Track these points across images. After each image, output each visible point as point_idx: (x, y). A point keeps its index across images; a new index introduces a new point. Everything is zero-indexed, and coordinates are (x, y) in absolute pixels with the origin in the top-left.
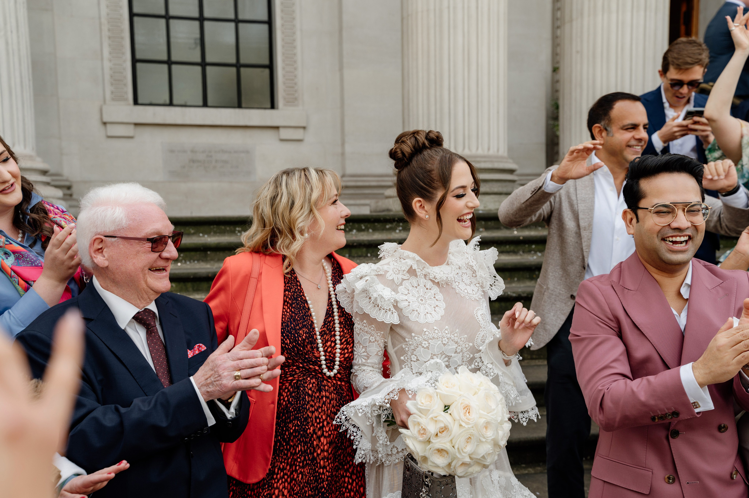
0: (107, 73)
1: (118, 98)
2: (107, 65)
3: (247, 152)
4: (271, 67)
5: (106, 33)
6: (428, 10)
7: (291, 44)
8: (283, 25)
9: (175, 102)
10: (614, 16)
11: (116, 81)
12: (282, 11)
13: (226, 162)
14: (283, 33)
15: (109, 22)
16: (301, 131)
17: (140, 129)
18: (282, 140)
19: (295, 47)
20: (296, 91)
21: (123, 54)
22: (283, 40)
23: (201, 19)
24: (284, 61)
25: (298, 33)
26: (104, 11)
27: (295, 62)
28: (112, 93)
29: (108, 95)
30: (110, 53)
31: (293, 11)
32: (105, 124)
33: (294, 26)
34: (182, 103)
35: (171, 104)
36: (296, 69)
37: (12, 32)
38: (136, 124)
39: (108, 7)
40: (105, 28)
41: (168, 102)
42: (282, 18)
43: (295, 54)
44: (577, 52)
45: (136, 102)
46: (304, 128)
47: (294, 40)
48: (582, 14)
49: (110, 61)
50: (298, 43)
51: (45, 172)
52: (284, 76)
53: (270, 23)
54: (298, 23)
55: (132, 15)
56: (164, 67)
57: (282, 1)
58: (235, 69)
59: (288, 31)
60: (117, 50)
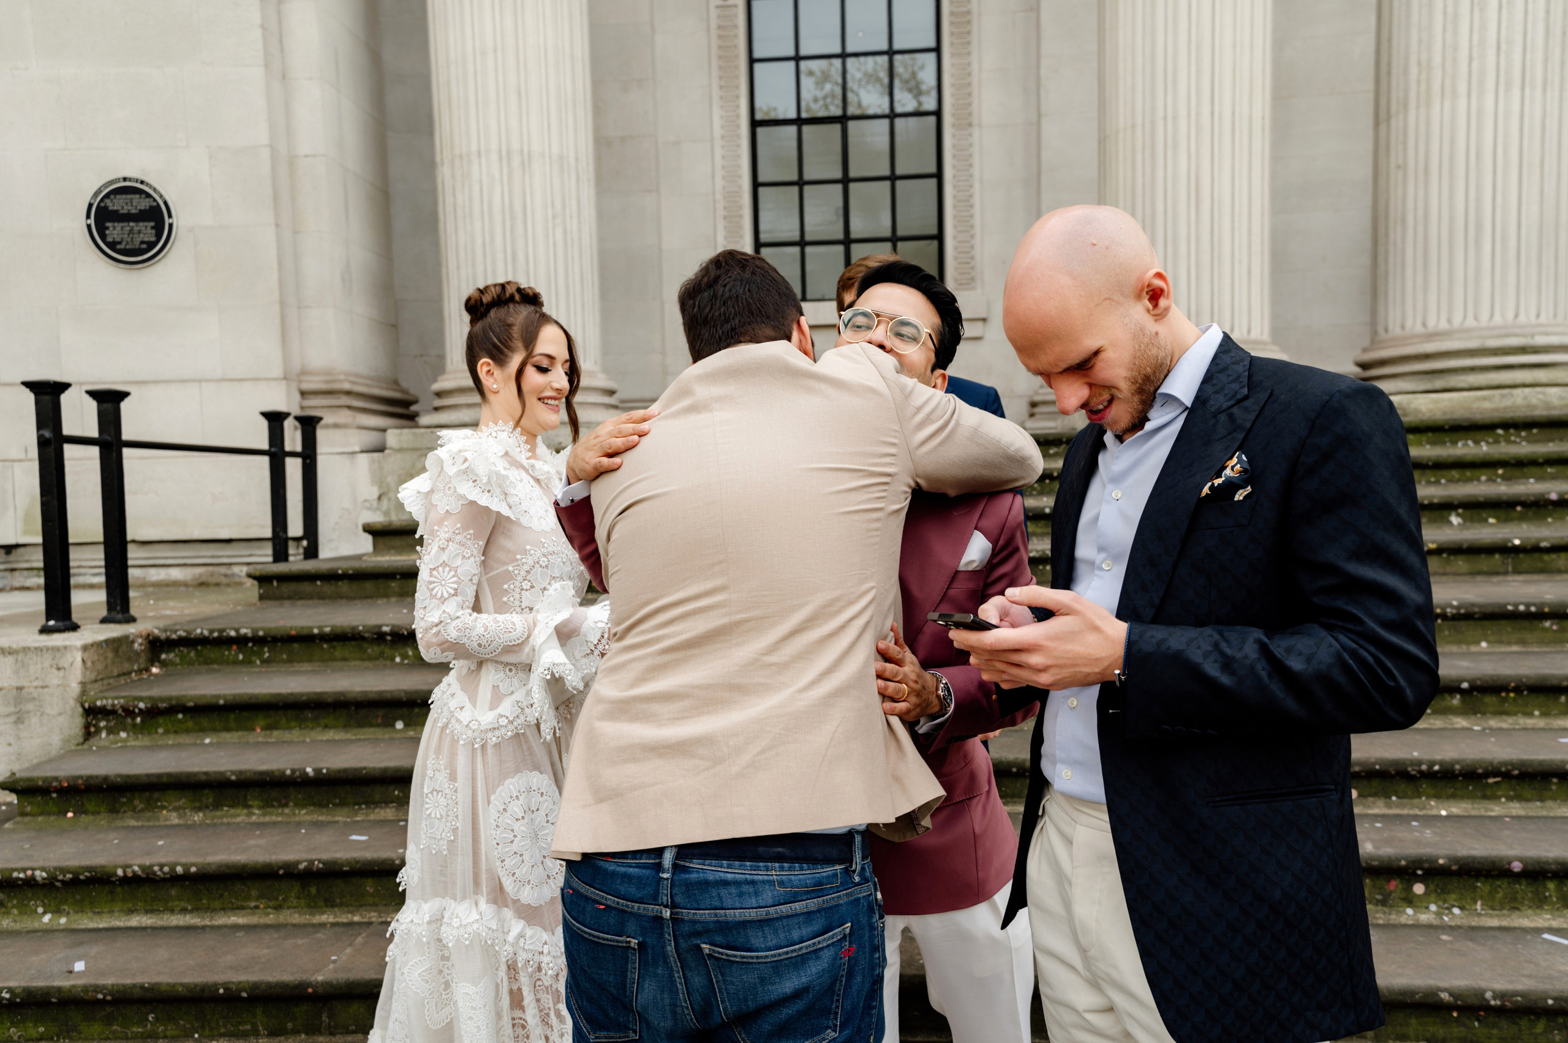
4: (939, 237)
5: (721, 212)
6: (1133, 126)
7: (966, 202)
8: (954, 177)
10: (1462, 103)
12: (954, 156)
14: (955, 187)
15: (725, 198)
16: (980, 324)
19: (972, 206)
20: (972, 268)
21: (741, 237)
22: (955, 197)
23: (845, 181)
24: (955, 227)
25: (977, 185)
26: (719, 183)
27: (972, 227)
30: (726, 238)
31: (970, 155)
33: (971, 176)
34: (820, 297)
36: (972, 237)
37: (571, 217)
39: (724, 178)
40: (720, 206)
42: (954, 166)
43: (972, 216)
44: (1399, 167)
46: (984, 320)
47: (971, 196)
50: (977, 201)
51: (611, 393)
52: (955, 248)
53: (939, 176)
54: (976, 172)
55: (756, 185)
56: (796, 250)
57: (954, 142)
58: (890, 244)
59: (961, 184)
60: (733, 233)
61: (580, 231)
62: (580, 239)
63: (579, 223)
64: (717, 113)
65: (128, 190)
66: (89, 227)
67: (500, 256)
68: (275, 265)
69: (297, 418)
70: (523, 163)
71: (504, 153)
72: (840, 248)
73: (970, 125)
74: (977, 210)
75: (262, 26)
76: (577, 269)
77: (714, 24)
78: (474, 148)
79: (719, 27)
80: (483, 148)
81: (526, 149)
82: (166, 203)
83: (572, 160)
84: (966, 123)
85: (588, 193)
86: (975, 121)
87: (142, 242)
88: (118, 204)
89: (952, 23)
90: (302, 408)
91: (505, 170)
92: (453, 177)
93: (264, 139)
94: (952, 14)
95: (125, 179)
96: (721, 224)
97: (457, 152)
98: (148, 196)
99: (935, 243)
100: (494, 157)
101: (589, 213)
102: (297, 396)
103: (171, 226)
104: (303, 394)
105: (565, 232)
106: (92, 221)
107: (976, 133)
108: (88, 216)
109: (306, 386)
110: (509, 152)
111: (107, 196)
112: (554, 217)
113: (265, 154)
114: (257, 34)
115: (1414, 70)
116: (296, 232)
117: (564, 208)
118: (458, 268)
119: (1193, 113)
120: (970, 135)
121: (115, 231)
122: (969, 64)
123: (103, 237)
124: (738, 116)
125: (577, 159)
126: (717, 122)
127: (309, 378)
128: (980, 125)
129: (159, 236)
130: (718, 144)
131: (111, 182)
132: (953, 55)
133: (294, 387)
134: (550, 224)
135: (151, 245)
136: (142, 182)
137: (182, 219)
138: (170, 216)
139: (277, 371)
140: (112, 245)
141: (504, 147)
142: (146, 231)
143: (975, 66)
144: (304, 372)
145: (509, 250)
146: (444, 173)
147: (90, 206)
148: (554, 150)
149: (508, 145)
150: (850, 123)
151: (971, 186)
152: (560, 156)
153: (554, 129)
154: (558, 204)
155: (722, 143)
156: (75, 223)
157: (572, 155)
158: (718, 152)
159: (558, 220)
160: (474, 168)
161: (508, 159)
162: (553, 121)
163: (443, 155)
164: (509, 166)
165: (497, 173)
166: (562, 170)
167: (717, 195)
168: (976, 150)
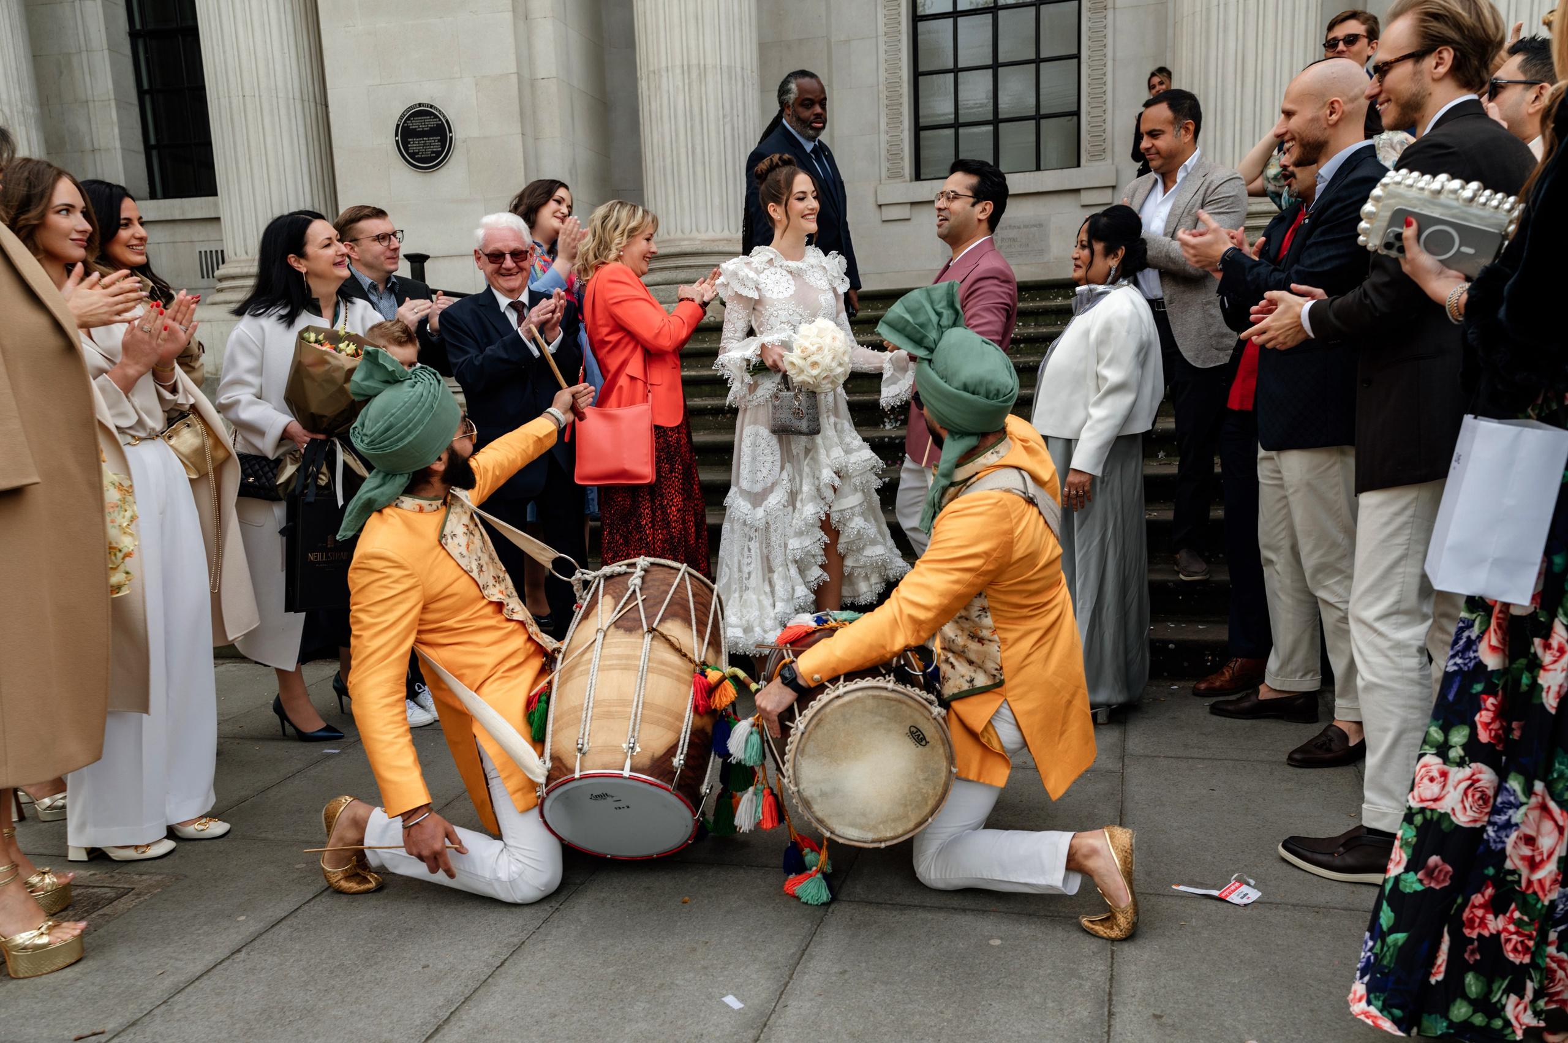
0: (884, 146)
1: (894, 175)
2: (884, 138)
3: (1041, 225)
4: (1077, 113)
5: (884, 101)
7: (1100, 80)
8: (1090, 56)
11: (894, 156)
12: (1090, 38)
13: (1014, 240)
14: (1090, 67)
15: (885, 89)
16: (1110, 191)
17: (917, 209)
18: (1084, 206)
19: (1105, 84)
20: (1104, 140)
21: (900, 122)
22: (1089, 75)
23: (995, 66)
24: (1090, 104)
25: (1110, 64)
26: (883, 75)
27: (1104, 102)
28: (889, 170)
29: (884, 175)
30: (888, 124)
31: (1105, 37)
32: (880, 206)
33: (1105, 55)
36: (1104, 111)
37: (738, 117)
38: (913, 204)
39: (886, 70)
40: (883, 96)
42: (1090, 47)
45: (918, 177)
46: (1114, 187)
47: (1104, 74)
49: (887, 133)
50: (1109, 78)
52: (1089, 123)
53: (1078, 56)
54: (1109, 52)
55: (917, 74)
56: (951, 132)
57: (1090, 24)
58: (1034, 122)
59: (1096, 63)
60: (894, 119)
61: (745, 127)
62: (745, 133)
63: (745, 120)
64: (881, 12)
65: (422, 112)
66: (397, 142)
67: (683, 150)
68: (522, 165)
70: (700, 75)
71: (686, 67)
72: (990, 128)
73: (1105, 8)
74: (1109, 87)
78: (663, 65)
80: (669, 64)
81: (702, 63)
82: (447, 121)
83: (739, 70)
84: (1101, 7)
86: (1110, 4)
87: (432, 152)
88: (416, 124)
91: (686, 81)
92: (649, 89)
93: (514, 70)
95: (420, 105)
96: (884, 112)
97: (651, 68)
98: (436, 116)
99: (1075, 118)
100: (678, 71)
101: (754, 111)
103: (451, 138)
105: (733, 129)
106: (399, 138)
107: (1110, 14)
108: (396, 135)
110: (689, 66)
111: (408, 119)
112: (724, 117)
113: (514, 79)
116: (536, 139)
117: (732, 109)
118: (653, 161)
120: (1105, 17)
121: (415, 144)
123: (406, 149)
124: (899, 15)
125: (743, 68)
126: (881, 21)
128: (1114, 8)
129: (443, 147)
130: (882, 40)
131: (411, 108)
134: (721, 122)
135: (439, 154)
136: (431, 106)
137: (459, 133)
138: (450, 131)
140: (412, 156)
141: (685, 63)
142: (434, 143)
145: (690, 146)
146: (643, 85)
147: (398, 126)
148: (725, 63)
149: (688, 61)
150: (1001, 13)
151: (1105, 65)
152: (729, 68)
153: (724, 45)
154: (727, 106)
155: (885, 39)
156: (387, 140)
157: (738, 65)
158: (882, 47)
159: (728, 119)
160: (664, 79)
161: (689, 73)
162: (723, 39)
163: (642, 72)
164: (689, 77)
165: (680, 84)
166: (730, 78)
167: (881, 86)
168: (1109, 31)
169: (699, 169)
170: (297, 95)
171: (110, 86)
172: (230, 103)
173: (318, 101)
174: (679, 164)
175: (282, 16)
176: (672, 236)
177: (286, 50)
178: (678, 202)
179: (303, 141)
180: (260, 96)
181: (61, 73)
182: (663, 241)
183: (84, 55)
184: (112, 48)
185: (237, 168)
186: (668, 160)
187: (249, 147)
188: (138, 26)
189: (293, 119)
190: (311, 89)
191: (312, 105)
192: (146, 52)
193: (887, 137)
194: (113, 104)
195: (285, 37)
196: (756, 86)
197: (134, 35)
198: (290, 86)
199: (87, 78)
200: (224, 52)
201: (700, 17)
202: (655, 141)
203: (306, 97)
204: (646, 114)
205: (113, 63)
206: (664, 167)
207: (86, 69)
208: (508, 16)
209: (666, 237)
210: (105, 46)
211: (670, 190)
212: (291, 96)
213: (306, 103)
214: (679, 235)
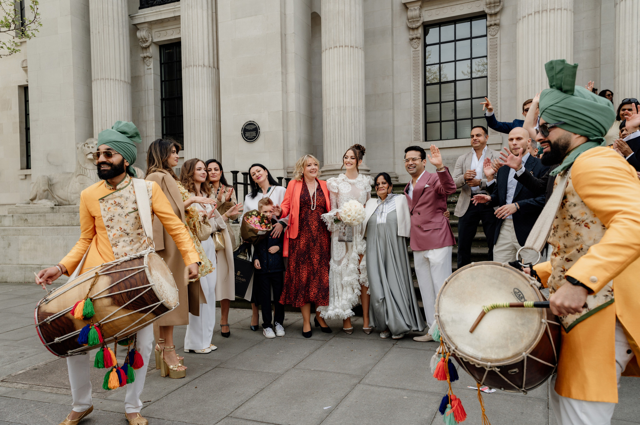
0: (413, 129)
1: (417, 139)
2: (413, 126)
5: (413, 114)
9: (442, 139)
10: (635, 73)
11: (416, 133)
12: (491, 91)
15: (414, 109)
16: (500, 145)
19: (497, 107)
23: (455, 101)
26: (413, 105)
28: (415, 138)
29: (413, 139)
30: (414, 122)
33: (497, 97)
34: (447, 139)
35: (441, 139)
37: (357, 122)
40: (413, 112)
41: (439, 139)
42: (491, 93)
43: (497, 110)
45: (426, 140)
46: (501, 144)
47: (497, 103)
48: (619, 74)
49: (414, 125)
51: (369, 171)
54: (499, 95)
55: (426, 104)
56: (438, 124)
57: (491, 86)
58: (470, 120)
59: (493, 99)
60: (417, 120)
61: (359, 126)
62: (359, 128)
63: (359, 124)
64: (412, 83)
65: (251, 124)
66: (242, 133)
67: (337, 135)
68: (282, 140)
69: (285, 179)
70: (344, 110)
71: (339, 107)
72: (453, 122)
73: (497, 80)
75: (282, 81)
76: (358, 137)
77: (412, 57)
78: (331, 106)
79: (414, 57)
80: (334, 106)
81: (345, 106)
82: (258, 126)
83: (357, 107)
84: (495, 80)
85: (362, 116)
86: (498, 79)
87: (253, 136)
88: (248, 128)
89: (490, 48)
90: (287, 176)
91: (339, 112)
92: (326, 114)
93: (281, 109)
94: (491, 45)
95: (250, 121)
96: (412, 118)
97: (327, 108)
98: (255, 125)
100: (336, 108)
101: (363, 121)
102: (287, 173)
103: (259, 132)
104: (288, 173)
105: (355, 127)
106: (242, 132)
107: (499, 82)
108: (242, 131)
109: (289, 171)
110: (340, 107)
111: (246, 126)
112: (352, 123)
113: (281, 112)
114: (281, 83)
115: (621, 63)
116: (288, 131)
117: (355, 120)
119: (540, 82)
120: (497, 83)
121: (248, 134)
122: (497, 61)
123: (245, 136)
124: (419, 84)
125: (359, 107)
126: (412, 86)
127: (289, 169)
128: (500, 80)
129: (257, 135)
131: (247, 122)
132: (491, 58)
133: (286, 171)
134: (351, 125)
135: (255, 137)
136: (254, 122)
137: (262, 130)
138: (259, 130)
139: (282, 167)
140: (246, 138)
141: (339, 106)
142: (254, 134)
143: (498, 61)
144: (288, 167)
145: (339, 133)
146: (324, 113)
147: (242, 128)
148: (353, 105)
149: (340, 105)
150: (457, 82)
151: (497, 100)
152: (354, 107)
153: (353, 99)
154: (353, 119)
155: (414, 92)
156: (239, 133)
157: (357, 106)
158: (413, 95)
159: (353, 124)
160: (331, 111)
161: (340, 109)
162: (352, 97)
163: (324, 109)
164: (340, 111)
165: (337, 113)
166: (354, 110)
167: (412, 109)
168: (498, 89)
169: (343, 141)
170: (211, 119)
171: (154, 116)
172: (190, 122)
173: (218, 120)
174: (335, 139)
175: (209, 94)
176: (332, 164)
177: (209, 105)
178: (335, 152)
179: (212, 133)
180: (200, 120)
181: (139, 112)
182: (329, 165)
183: (147, 107)
184: (155, 105)
185: (191, 142)
186: (332, 138)
187: (195, 136)
188: (164, 97)
189: (209, 126)
190: (216, 117)
191: (216, 122)
192: (165, 105)
193: (414, 126)
194: (154, 121)
195: (209, 100)
196: (364, 112)
197: (162, 100)
198: (209, 116)
199: (147, 114)
200: (190, 106)
201: (344, 91)
202: (328, 131)
203: (214, 119)
204: (325, 123)
205: (155, 109)
206: (330, 140)
207: (147, 111)
208: (280, 93)
209: (330, 164)
210: (153, 104)
211: (332, 148)
212: (209, 119)
213: (214, 121)
214: (335, 163)
